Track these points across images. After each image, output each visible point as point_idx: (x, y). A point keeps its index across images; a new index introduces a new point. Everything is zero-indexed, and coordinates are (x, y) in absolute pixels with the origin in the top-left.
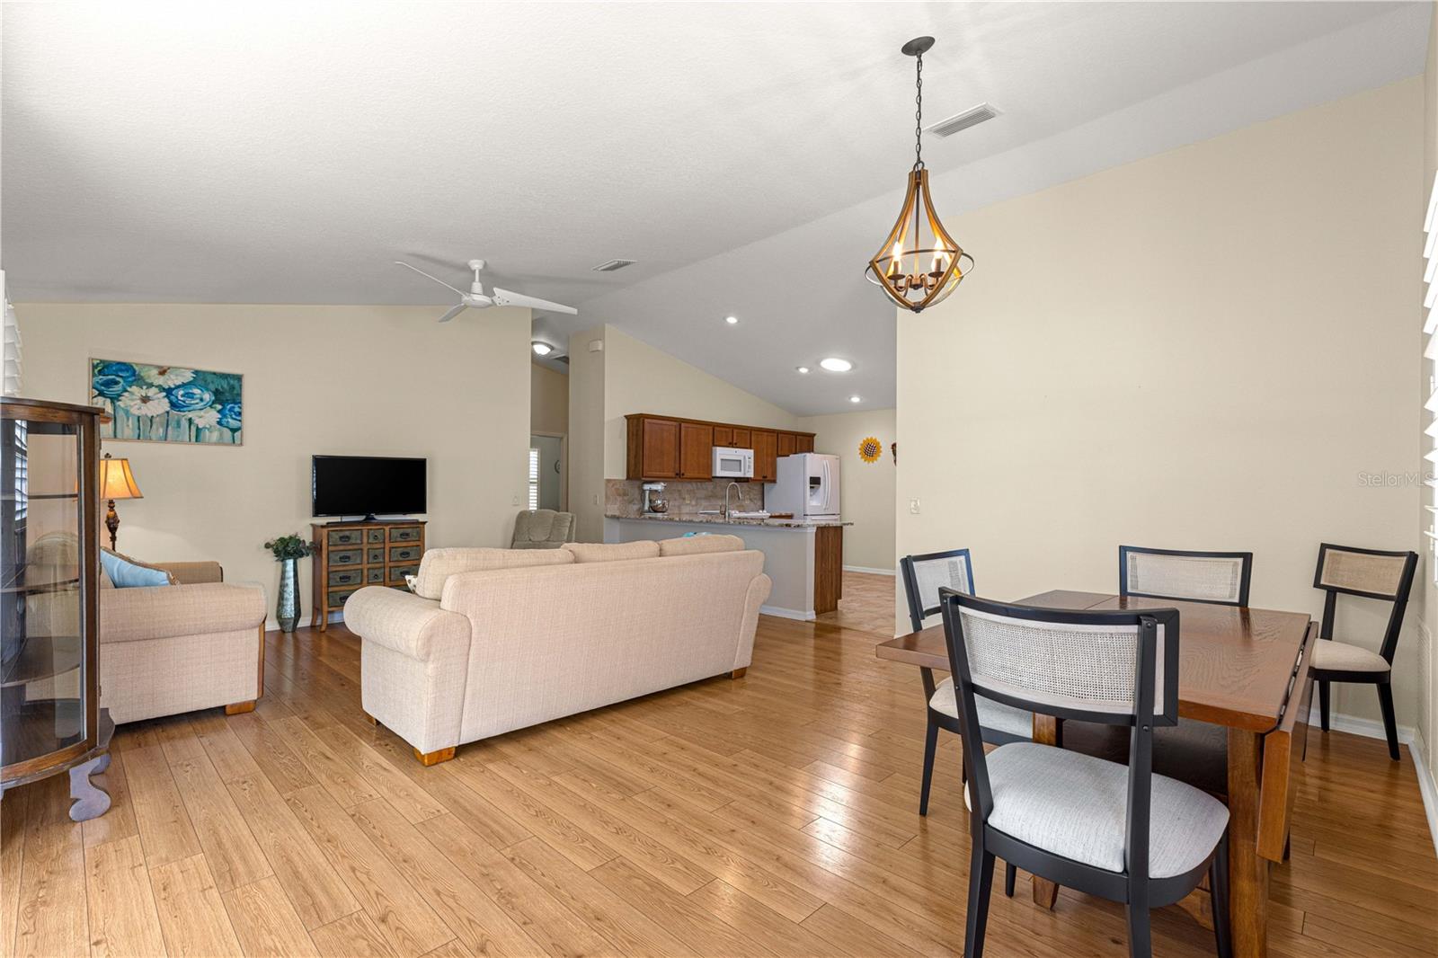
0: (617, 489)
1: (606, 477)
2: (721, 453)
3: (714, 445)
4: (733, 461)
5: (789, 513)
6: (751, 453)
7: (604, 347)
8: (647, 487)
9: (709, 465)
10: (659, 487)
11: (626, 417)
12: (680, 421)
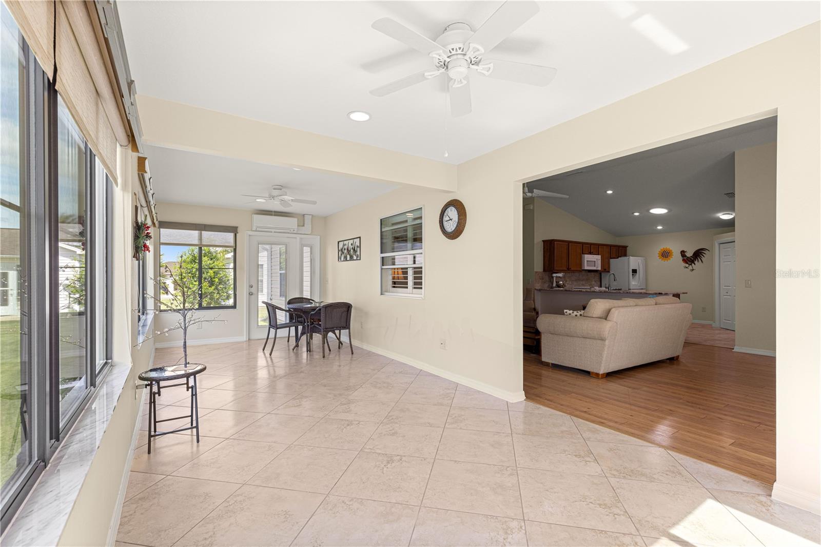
0: (540, 276)
1: (535, 271)
2: (587, 257)
3: (583, 253)
4: (592, 261)
5: (620, 288)
6: (599, 257)
7: (534, 207)
8: (554, 275)
9: (580, 263)
10: (560, 275)
11: (543, 241)
12: (569, 242)
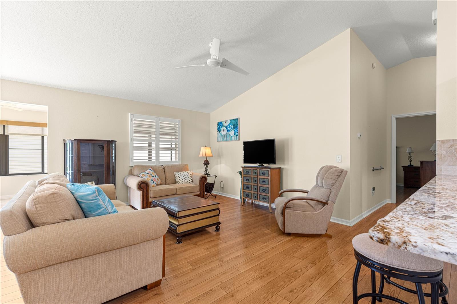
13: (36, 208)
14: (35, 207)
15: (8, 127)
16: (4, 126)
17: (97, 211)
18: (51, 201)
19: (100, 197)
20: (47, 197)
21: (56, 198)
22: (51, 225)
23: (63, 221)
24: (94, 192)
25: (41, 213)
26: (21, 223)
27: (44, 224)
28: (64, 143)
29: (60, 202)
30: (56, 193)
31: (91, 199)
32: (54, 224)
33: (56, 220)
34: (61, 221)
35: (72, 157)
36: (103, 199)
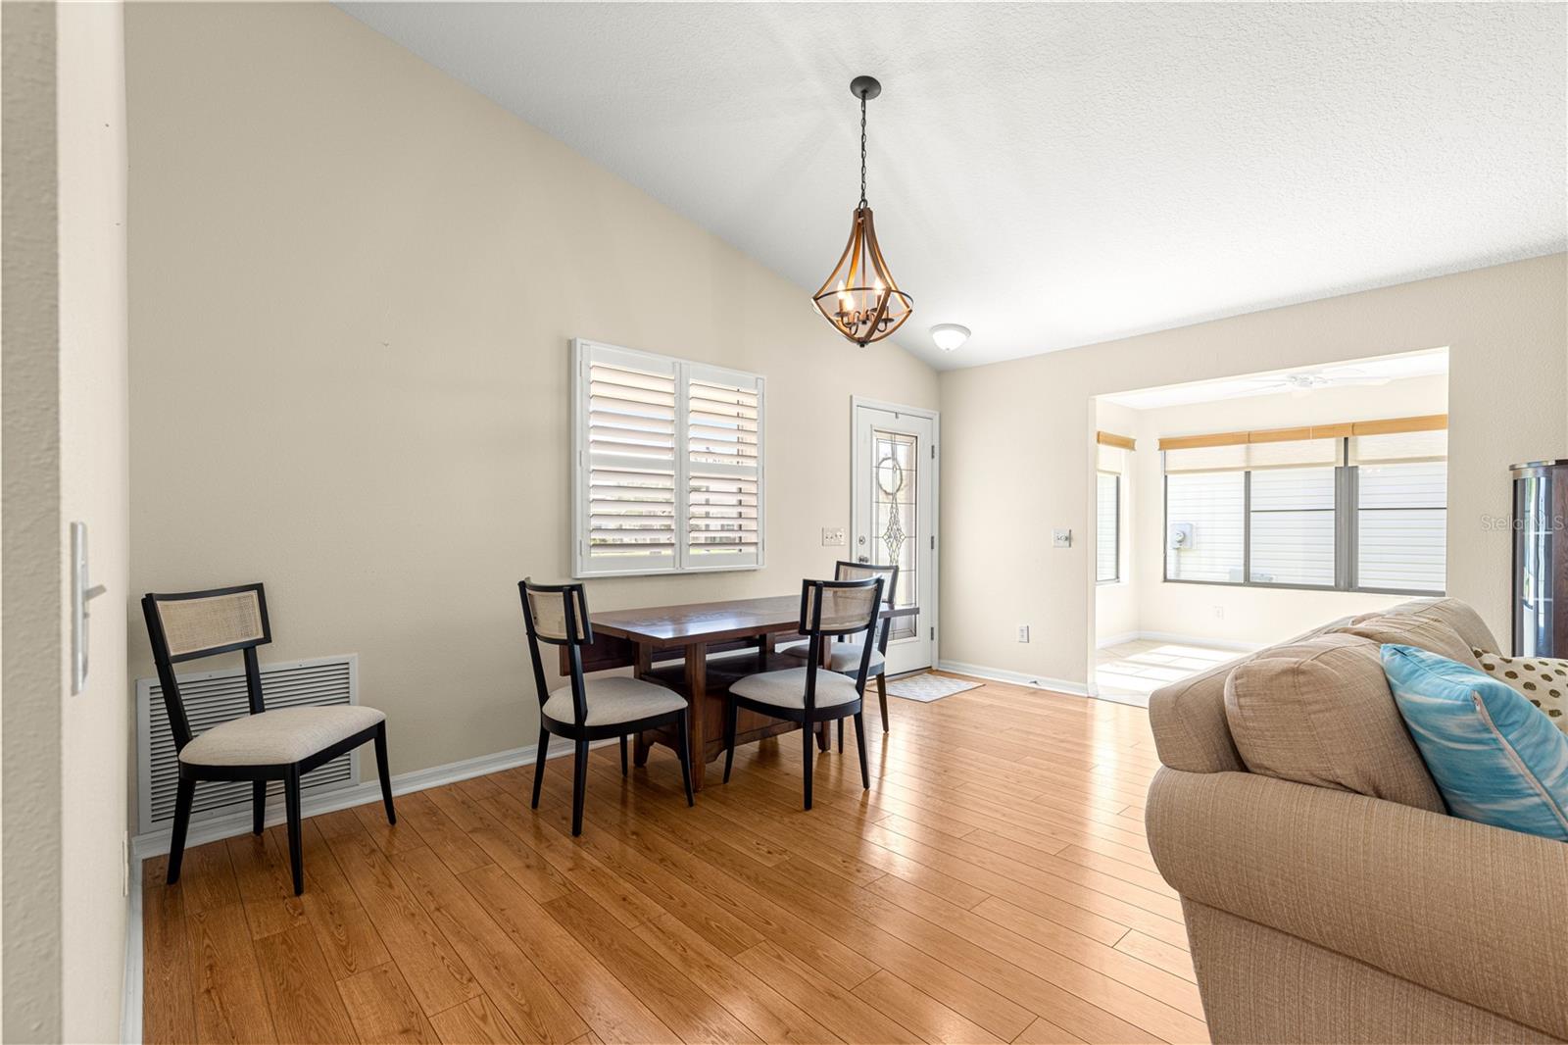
13: (1241, 707)
14: (1238, 702)
15: (1356, 441)
16: (1346, 439)
17: (1494, 801)
18: (1282, 697)
19: (1505, 736)
20: (1271, 679)
21: (1304, 689)
22: (1281, 782)
23: (1326, 784)
24: (1468, 706)
25: (1254, 729)
26: (1200, 741)
27: (1265, 771)
28: (1515, 482)
29: (1316, 707)
30: (1303, 673)
31: (1457, 732)
32: (1292, 783)
33: (1300, 773)
34: (1319, 783)
35: (1548, 538)
36: (1529, 752)
